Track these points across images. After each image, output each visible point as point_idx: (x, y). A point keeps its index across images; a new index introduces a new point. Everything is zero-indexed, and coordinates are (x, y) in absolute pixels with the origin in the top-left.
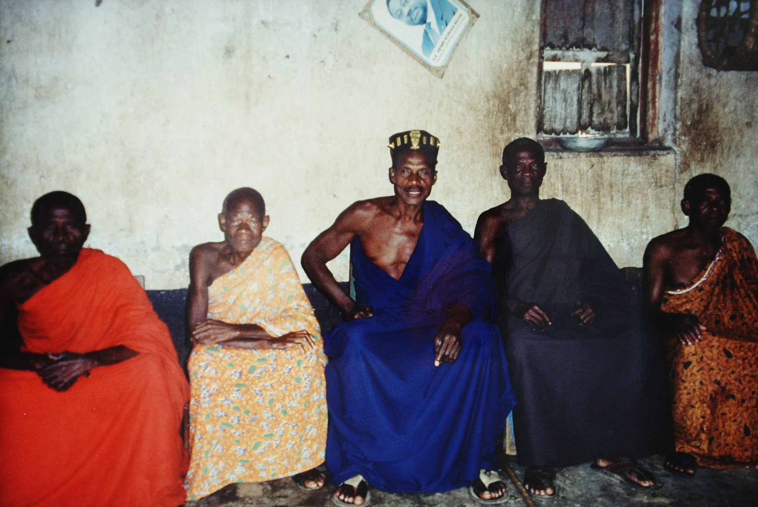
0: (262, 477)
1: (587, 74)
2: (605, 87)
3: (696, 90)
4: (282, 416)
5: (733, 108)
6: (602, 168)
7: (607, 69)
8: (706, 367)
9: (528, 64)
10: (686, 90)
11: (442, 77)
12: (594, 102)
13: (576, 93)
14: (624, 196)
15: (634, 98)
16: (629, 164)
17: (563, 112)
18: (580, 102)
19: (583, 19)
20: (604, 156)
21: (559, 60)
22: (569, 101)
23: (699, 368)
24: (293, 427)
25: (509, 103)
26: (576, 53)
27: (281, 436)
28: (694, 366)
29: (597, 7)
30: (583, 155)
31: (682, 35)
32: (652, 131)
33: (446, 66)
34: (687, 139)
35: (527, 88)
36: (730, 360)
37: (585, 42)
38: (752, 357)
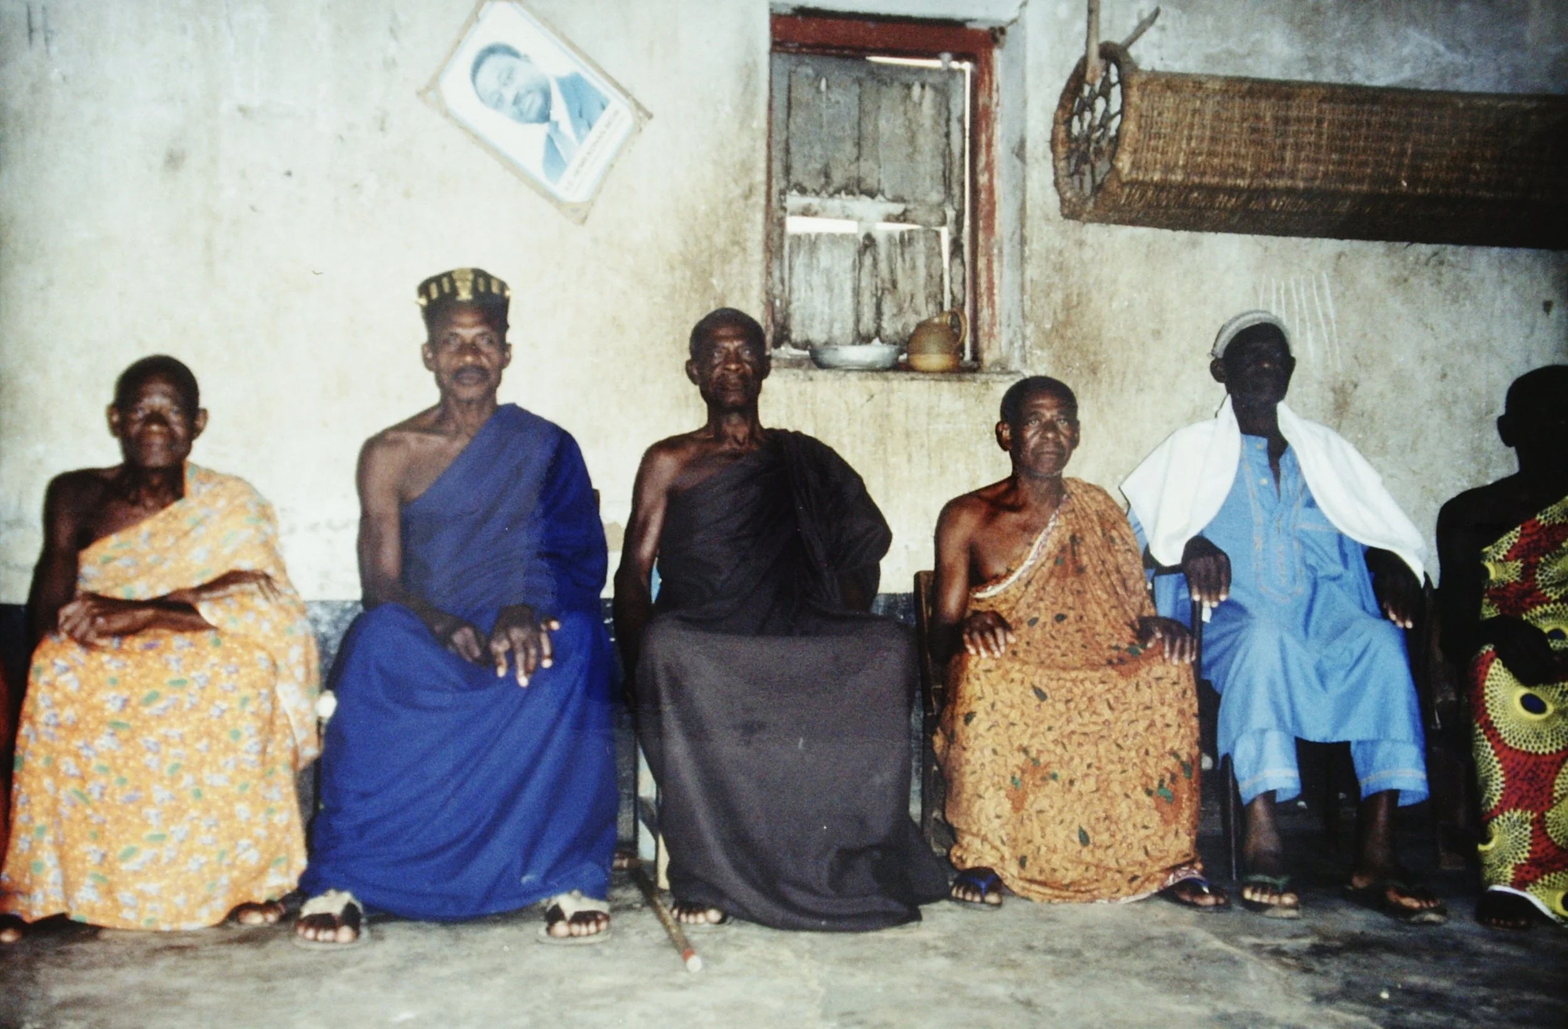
0: (126, 920)
1: (869, 243)
2: (903, 269)
3: (1058, 266)
4: (190, 801)
5: (1126, 303)
6: (889, 402)
7: (906, 237)
8: (1003, 723)
9: (746, 206)
10: (1039, 266)
11: (584, 220)
12: (883, 293)
13: (849, 276)
14: (932, 455)
15: (957, 289)
16: (940, 395)
17: (827, 310)
18: (857, 292)
19: (858, 144)
20: (893, 379)
21: (815, 214)
22: (836, 291)
23: (990, 724)
24: (210, 827)
25: (711, 275)
26: (847, 204)
27: (182, 842)
28: (980, 720)
29: (882, 124)
30: (853, 377)
31: (1028, 169)
32: (989, 347)
33: (592, 203)
34: (1045, 354)
35: (744, 250)
36: (1044, 704)
37: (863, 186)
38: (1081, 697)
